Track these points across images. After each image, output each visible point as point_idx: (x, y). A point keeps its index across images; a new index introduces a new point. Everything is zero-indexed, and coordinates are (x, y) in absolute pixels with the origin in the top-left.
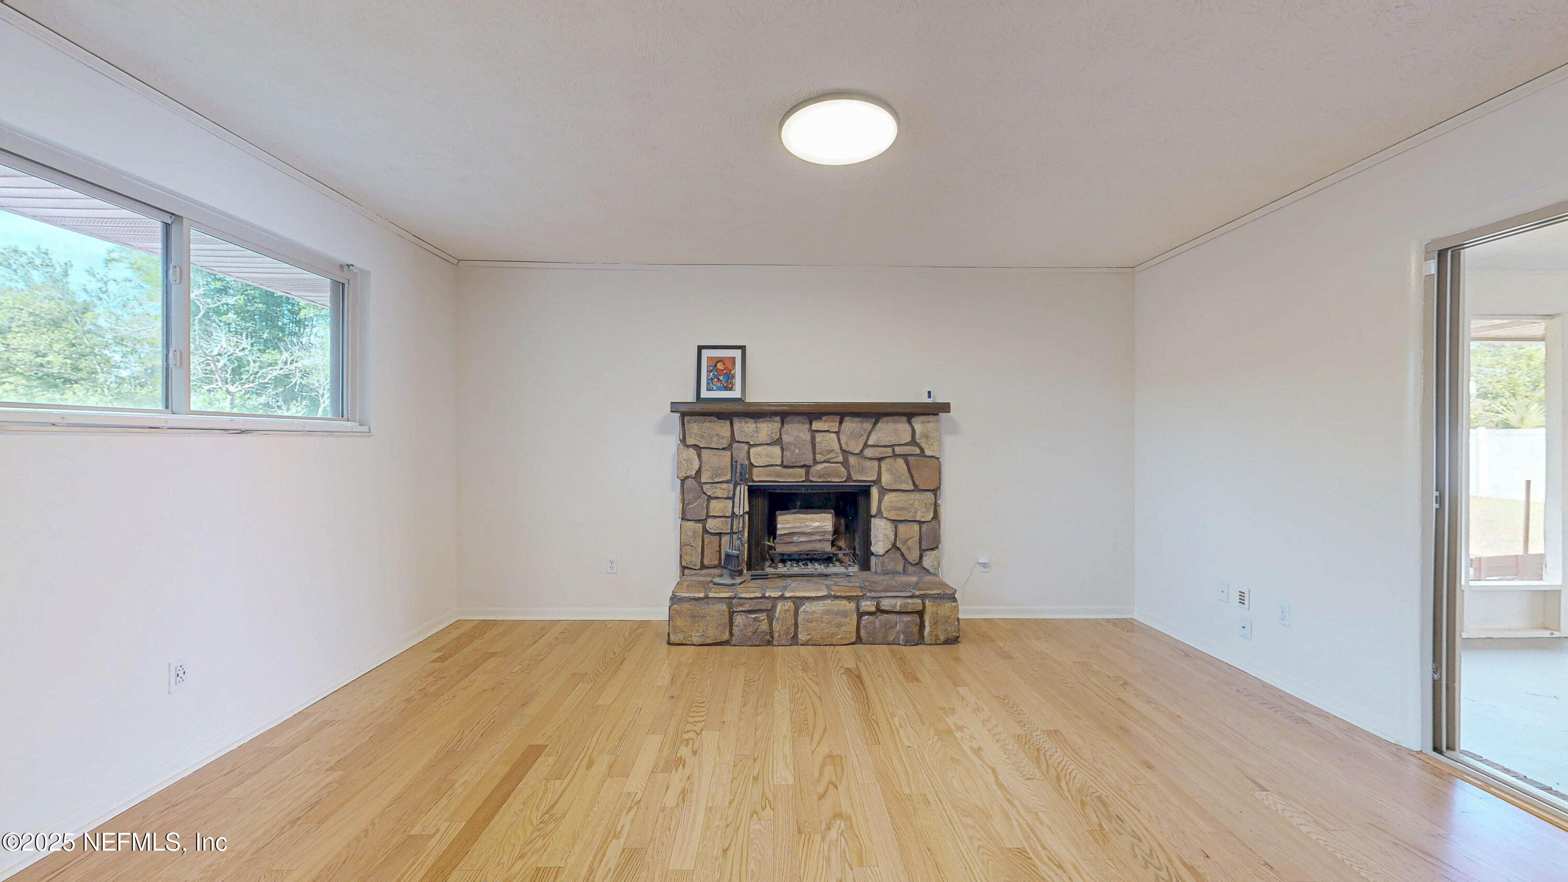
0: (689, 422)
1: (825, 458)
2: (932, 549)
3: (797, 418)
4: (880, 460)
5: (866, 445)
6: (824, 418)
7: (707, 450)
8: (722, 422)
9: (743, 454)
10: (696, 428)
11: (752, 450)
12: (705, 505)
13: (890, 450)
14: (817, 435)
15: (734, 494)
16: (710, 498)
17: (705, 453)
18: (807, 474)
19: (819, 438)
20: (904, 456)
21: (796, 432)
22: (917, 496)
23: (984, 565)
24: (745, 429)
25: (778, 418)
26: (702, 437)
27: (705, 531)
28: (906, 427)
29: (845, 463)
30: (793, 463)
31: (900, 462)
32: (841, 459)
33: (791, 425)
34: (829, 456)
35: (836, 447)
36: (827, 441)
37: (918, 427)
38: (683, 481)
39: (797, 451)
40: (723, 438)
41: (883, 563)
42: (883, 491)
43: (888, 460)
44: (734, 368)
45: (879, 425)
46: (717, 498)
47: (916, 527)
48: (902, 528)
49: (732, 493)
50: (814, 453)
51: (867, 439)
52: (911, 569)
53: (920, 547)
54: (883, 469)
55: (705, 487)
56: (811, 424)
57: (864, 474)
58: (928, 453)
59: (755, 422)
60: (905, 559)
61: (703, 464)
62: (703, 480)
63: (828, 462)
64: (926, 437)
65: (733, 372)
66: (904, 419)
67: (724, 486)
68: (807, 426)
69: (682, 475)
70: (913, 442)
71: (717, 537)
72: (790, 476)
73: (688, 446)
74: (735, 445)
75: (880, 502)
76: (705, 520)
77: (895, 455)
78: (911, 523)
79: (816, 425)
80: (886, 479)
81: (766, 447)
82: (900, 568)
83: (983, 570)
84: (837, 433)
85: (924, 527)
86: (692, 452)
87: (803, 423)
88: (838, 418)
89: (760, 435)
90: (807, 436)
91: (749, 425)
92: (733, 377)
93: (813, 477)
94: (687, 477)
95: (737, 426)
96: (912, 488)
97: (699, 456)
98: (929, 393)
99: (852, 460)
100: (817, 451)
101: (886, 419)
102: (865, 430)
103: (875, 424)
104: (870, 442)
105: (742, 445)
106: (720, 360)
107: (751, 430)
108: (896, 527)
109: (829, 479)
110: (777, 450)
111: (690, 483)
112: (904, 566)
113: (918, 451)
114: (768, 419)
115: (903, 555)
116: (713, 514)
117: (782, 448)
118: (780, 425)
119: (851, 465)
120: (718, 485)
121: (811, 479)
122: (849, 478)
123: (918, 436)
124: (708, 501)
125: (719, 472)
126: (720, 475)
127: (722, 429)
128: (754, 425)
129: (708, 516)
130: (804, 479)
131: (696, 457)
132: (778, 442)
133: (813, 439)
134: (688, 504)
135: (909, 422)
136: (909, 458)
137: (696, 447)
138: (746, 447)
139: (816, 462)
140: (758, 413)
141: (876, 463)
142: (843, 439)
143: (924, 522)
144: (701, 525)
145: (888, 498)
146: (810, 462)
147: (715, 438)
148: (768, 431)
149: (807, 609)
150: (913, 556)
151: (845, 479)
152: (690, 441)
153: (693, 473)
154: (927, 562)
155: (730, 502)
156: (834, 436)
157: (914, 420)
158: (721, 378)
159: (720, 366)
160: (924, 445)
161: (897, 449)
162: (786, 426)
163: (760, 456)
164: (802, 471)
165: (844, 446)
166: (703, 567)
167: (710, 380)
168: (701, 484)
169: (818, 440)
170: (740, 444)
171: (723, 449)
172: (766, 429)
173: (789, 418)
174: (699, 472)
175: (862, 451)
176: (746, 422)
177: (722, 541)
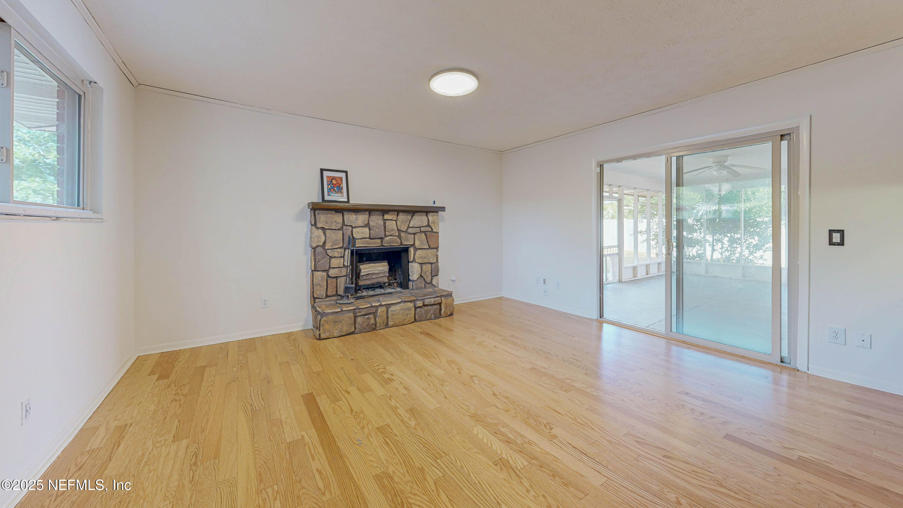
0: (318, 214)
1: (391, 234)
2: (436, 276)
3: (377, 213)
4: (414, 234)
5: (409, 227)
6: (390, 213)
7: (329, 230)
8: (338, 215)
9: (349, 233)
10: (323, 219)
11: (354, 230)
12: (328, 262)
13: (419, 229)
14: (387, 222)
15: (344, 255)
16: (331, 257)
17: (328, 232)
18: (382, 242)
19: (387, 223)
20: (424, 232)
21: (376, 220)
22: (430, 251)
23: (453, 281)
24: (350, 218)
25: (367, 213)
26: (327, 223)
27: (328, 276)
28: (425, 218)
29: (399, 236)
30: (375, 237)
31: (423, 234)
32: (397, 234)
33: (374, 216)
34: (392, 233)
35: (396, 228)
36: (391, 225)
37: (430, 218)
38: (314, 249)
39: (377, 230)
40: (338, 223)
41: (416, 284)
42: (416, 249)
43: (418, 234)
44: (342, 184)
45: (414, 217)
46: (335, 257)
47: (430, 265)
48: (424, 267)
49: (343, 254)
50: (385, 231)
51: (409, 224)
52: (428, 285)
53: (431, 275)
54: (416, 239)
55: (328, 252)
56: (383, 216)
57: (407, 242)
58: (434, 230)
59: (356, 215)
60: (425, 281)
61: (327, 238)
62: (326, 248)
63: (391, 236)
64: (434, 223)
65: (341, 186)
66: (425, 214)
67: (339, 250)
68: (381, 217)
69: (314, 245)
70: (428, 225)
71: (335, 279)
72: (373, 244)
73: (318, 228)
74: (345, 227)
75: (414, 255)
76: (328, 270)
77: (421, 232)
78: (428, 264)
79: (386, 217)
80: (417, 243)
81: (361, 228)
82: (423, 286)
83: (453, 283)
84: (396, 221)
85: (433, 265)
86: (320, 231)
87: (380, 216)
88: (396, 213)
89: (358, 222)
90: (382, 222)
91: (353, 216)
92: (342, 189)
93: (385, 243)
94: (317, 246)
95: (346, 216)
96: (428, 247)
97: (325, 234)
98: (434, 202)
99: (403, 234)
100: (387, 230)
101: (417, 214)
102: (408, 220)
103: (412, 216)
104: (410, 226)
105: (349, 227)
106: (334, 178)
107: (354, 219)
108: (421, 267)
109: (392, 245)
110: (367, 230)
111: (319, 250)
112: (425, 285)
113: (430, 230)
114: (362, 213)
115: (424, 279)
116: (333, 267)
117: (370, 229)
118: (368, 216)
119: (402, 237)
120: (336, 250)
121: (384, 244)
122: (401, 244)
123: (430, 222)
124: (330, 260)
125: (336, 242)
126: (337, 244)
127: (338, 218)
128: (355, 216)
129: (330, 268)
130: (380, 245)
131: (323, 234)
132: (367, 225)
133: (385, 223)
134: (318, 262)
135: (427, 216)
136: (427, 233)
137: (323, 229)
138: (351, 228)
139: (386, 236)
140: (357, 210)
141: (413, 236)
142: (398, 223)
143: (433, 263)
144: (326, 273)
145: (418, 252)
146: (383, 236)
147: (334, 224)
148: (363, 219)
149: (393, 309)
150: (428, 280)
151: (399, 244)
152: (319, 225)
153: (321, 244)
154: (434, 282)
155: (342, 259)
156: (394, 222)
157: (429, 214)
158: (335, 189)
159: (334, 181)
160: (433, 227)
161: (422, 229)
162: (371, 217)
163: (359, 233)
164: (379, 241)
165: (399, 227)
166: (327, 296)
167: (329, 190)
168: (325, 250)
169: (387, 224)
170: (347, 227)
171: (338, 229)
172: (362, 218)
173: (373, 213)
174: (324, 243)
175: (407, 230)
176: (351, 215)
177: (338, 281)
